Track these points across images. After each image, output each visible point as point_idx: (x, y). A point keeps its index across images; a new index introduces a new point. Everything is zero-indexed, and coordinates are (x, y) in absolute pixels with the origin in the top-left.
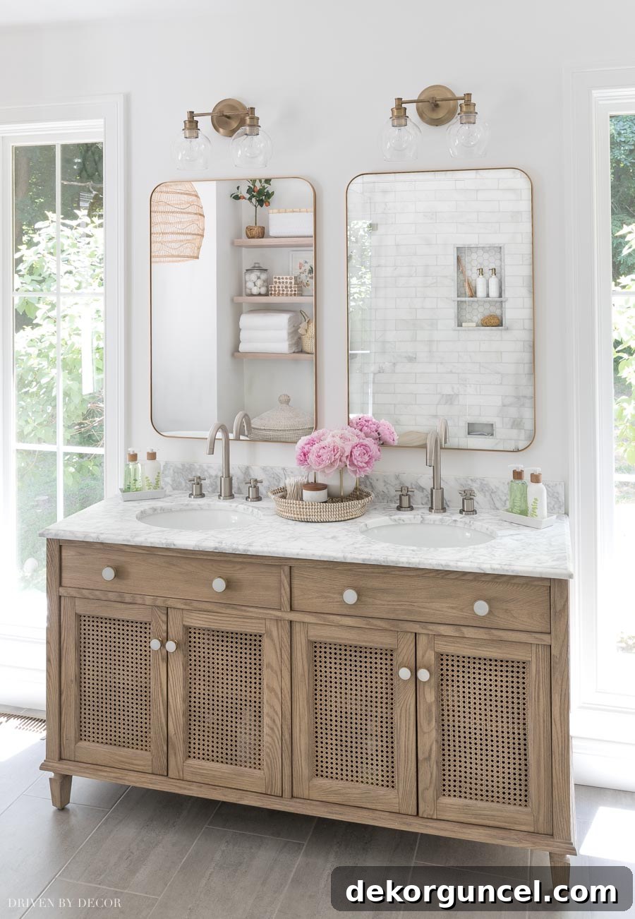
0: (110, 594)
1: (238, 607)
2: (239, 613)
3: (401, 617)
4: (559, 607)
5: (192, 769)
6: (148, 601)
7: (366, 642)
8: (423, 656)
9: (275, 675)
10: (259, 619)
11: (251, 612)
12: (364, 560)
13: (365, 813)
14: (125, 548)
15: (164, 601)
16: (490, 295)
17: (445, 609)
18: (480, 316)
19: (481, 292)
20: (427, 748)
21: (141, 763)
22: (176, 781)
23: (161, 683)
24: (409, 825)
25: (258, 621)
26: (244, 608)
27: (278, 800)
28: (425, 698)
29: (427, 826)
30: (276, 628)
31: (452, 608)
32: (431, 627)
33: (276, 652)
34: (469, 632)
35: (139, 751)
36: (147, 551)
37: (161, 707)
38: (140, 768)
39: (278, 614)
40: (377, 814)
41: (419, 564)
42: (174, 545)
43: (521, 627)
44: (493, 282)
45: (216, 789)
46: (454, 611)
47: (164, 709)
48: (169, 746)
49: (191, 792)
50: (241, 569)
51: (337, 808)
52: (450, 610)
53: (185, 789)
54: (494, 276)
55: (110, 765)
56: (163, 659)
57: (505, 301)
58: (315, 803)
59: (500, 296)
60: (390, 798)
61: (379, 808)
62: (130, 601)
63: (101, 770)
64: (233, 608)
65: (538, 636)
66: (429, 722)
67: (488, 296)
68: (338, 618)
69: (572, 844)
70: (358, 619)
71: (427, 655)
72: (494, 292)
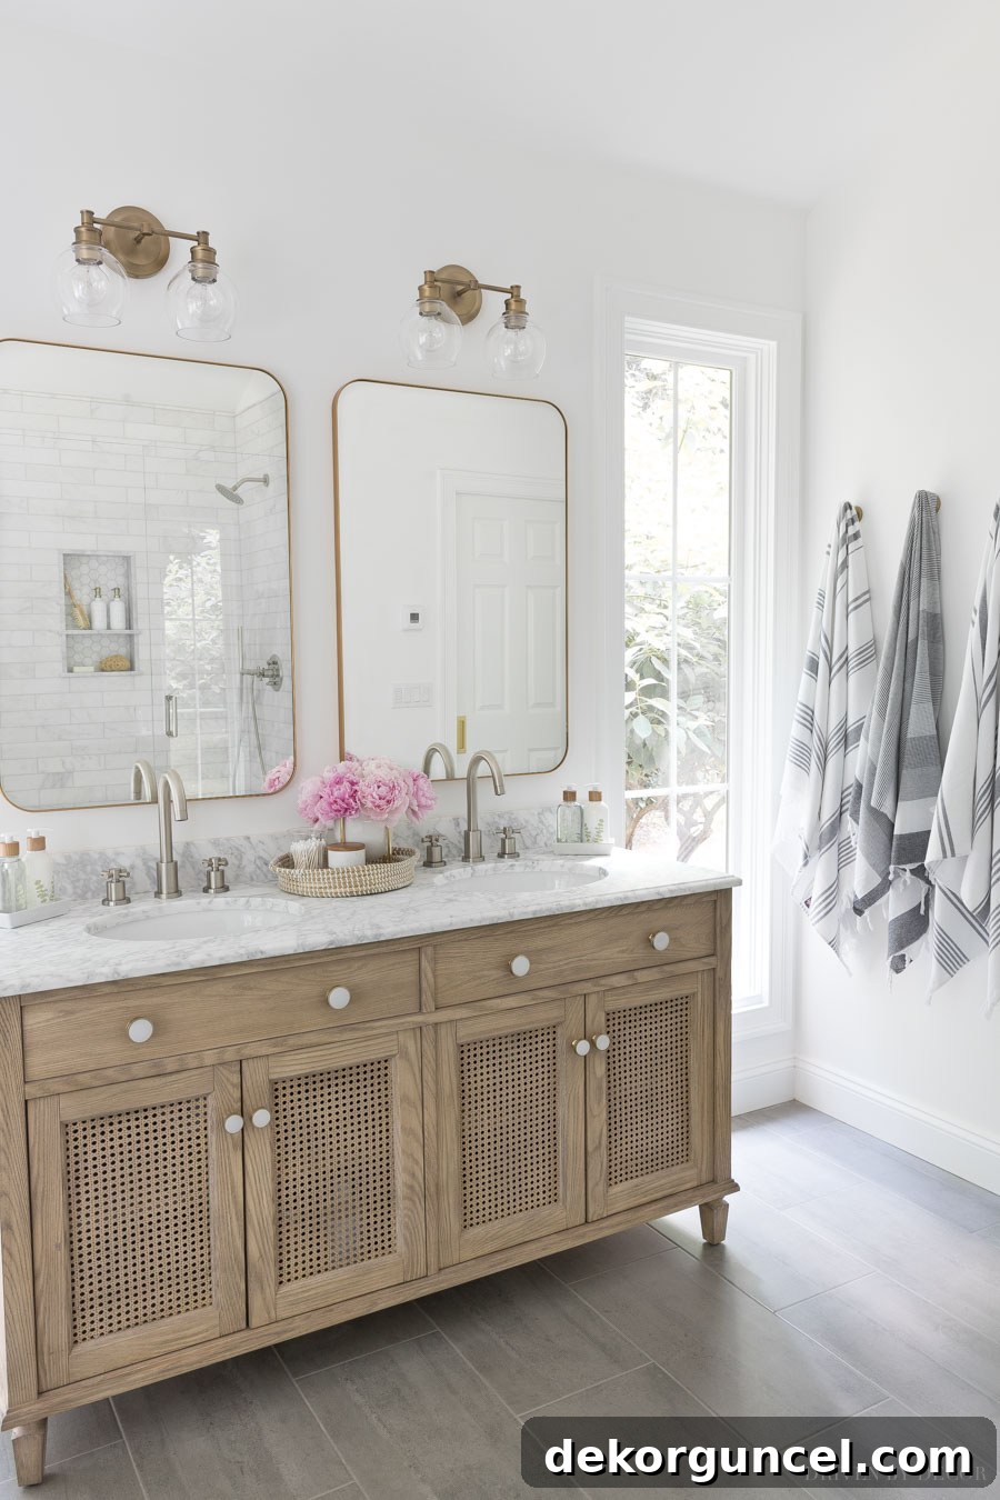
0: (135, 1067)
1: (361, 1026)
2: (356, 1035)
3: (569, 979)
4: (724, 922)
5: (291, 1299)
6: (210, 1058)
7: (529, 1023)
8: (593, 1022)
9: (414, 1110)
10: (387, 1034)
11: (381, 1027)
12: (535, 912)
13: (533, 1246)
14: (162, 979)
15: (239, 1051)
16: (112, 627)
17: (615, 956)
18: (95, 658)
19: (99, 622)
20: (598, 1134)
21: (202, 1327)
22: (267, 1328)
23: (233, 1188)
24: (583, 1236)
25: (387, 1039)
26: (368, 1025)
27: (423, 1283)
28: (595, 1073)
29: (602, 1228)
30: (413, 1042)
31: (623, 952)
32: (603, 981)
33: (414, 1075)
34: (642, 976)
35: (192, 1313)
36: (205, 975)
37: (235, 1223)
38: (198, 1338)
39: (419, 1018)
40: (546, 1241)
41: (597, 903)
42: (262, 952)
43: (689, 955)
44: (118, 608)
45: (332, 1310)
46: (625, 955)
47: (239, 1225)
48: (250, 1279)
49: (297, 1331)
50: (359, 968)
51: (499, 1257)
52: (620, 955)
53: (285, 1332)
54: (117, 599)
55: (141, 1358)
56: (235, 1146)
57: (137, 635)
58: (469, 1263)
59: (129, 627)
60: (556, 1215)
61: (543, 1234)
62: (175, 1068)
63: (129, 1374)
64: (354, 1029)
65: (705, 960)
66: (599, 1101)
67: (109, 628)
68: (498, 1001)
69: (733, 1181)
70: (523, 996)
71: (597, 1018)
72: (118, 622)
